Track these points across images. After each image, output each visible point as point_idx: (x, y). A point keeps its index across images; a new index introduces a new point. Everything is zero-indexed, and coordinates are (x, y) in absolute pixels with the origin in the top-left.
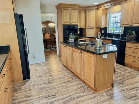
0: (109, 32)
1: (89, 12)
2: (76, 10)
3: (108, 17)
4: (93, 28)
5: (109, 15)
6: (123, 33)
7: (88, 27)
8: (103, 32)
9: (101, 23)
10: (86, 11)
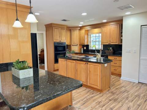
0: (90, 48)
1: (74, 32)
2: (64, 29)
3: (89, 36)
4: (77, 45)
5: (90, 35)
6: (102, 49)
7: (73, 44)
8: (85, 48)
9: (84, 41)
10: (70, 30)
